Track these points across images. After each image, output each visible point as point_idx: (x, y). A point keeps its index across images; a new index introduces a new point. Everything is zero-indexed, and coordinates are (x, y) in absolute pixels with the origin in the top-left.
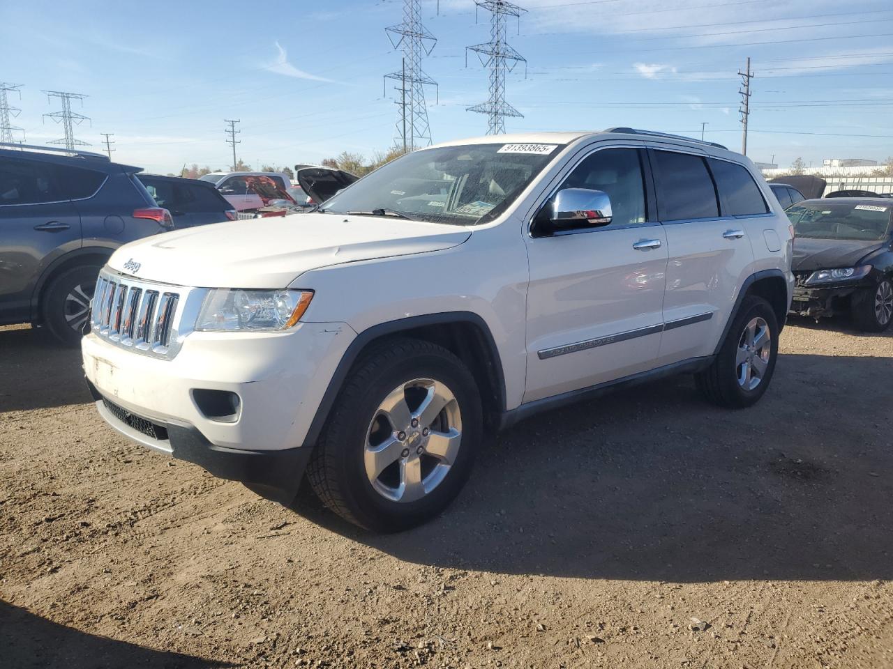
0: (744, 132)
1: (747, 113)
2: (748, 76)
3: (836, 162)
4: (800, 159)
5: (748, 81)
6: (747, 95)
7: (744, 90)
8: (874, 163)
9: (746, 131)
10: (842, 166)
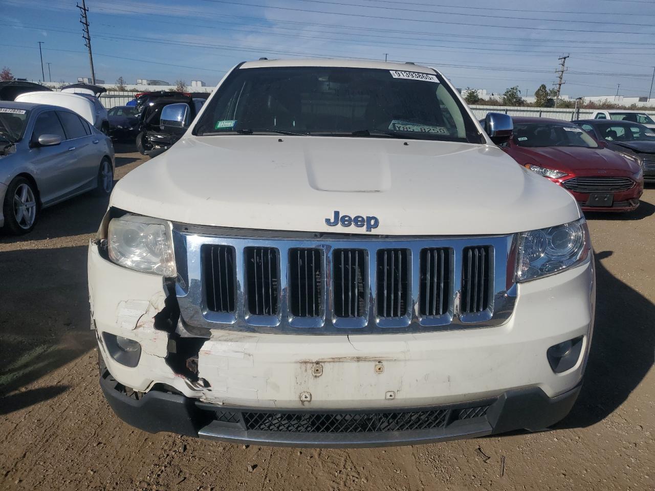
0: (90, 55)
1: (89, 40)
2: (85, 10)
3: (145, 82)
4: (121, 77)
5: (85, 14)
6: (86, 24)
7: (84, 20)
8: (168, 84)
9: (91, 53)
10: (149, 84)
